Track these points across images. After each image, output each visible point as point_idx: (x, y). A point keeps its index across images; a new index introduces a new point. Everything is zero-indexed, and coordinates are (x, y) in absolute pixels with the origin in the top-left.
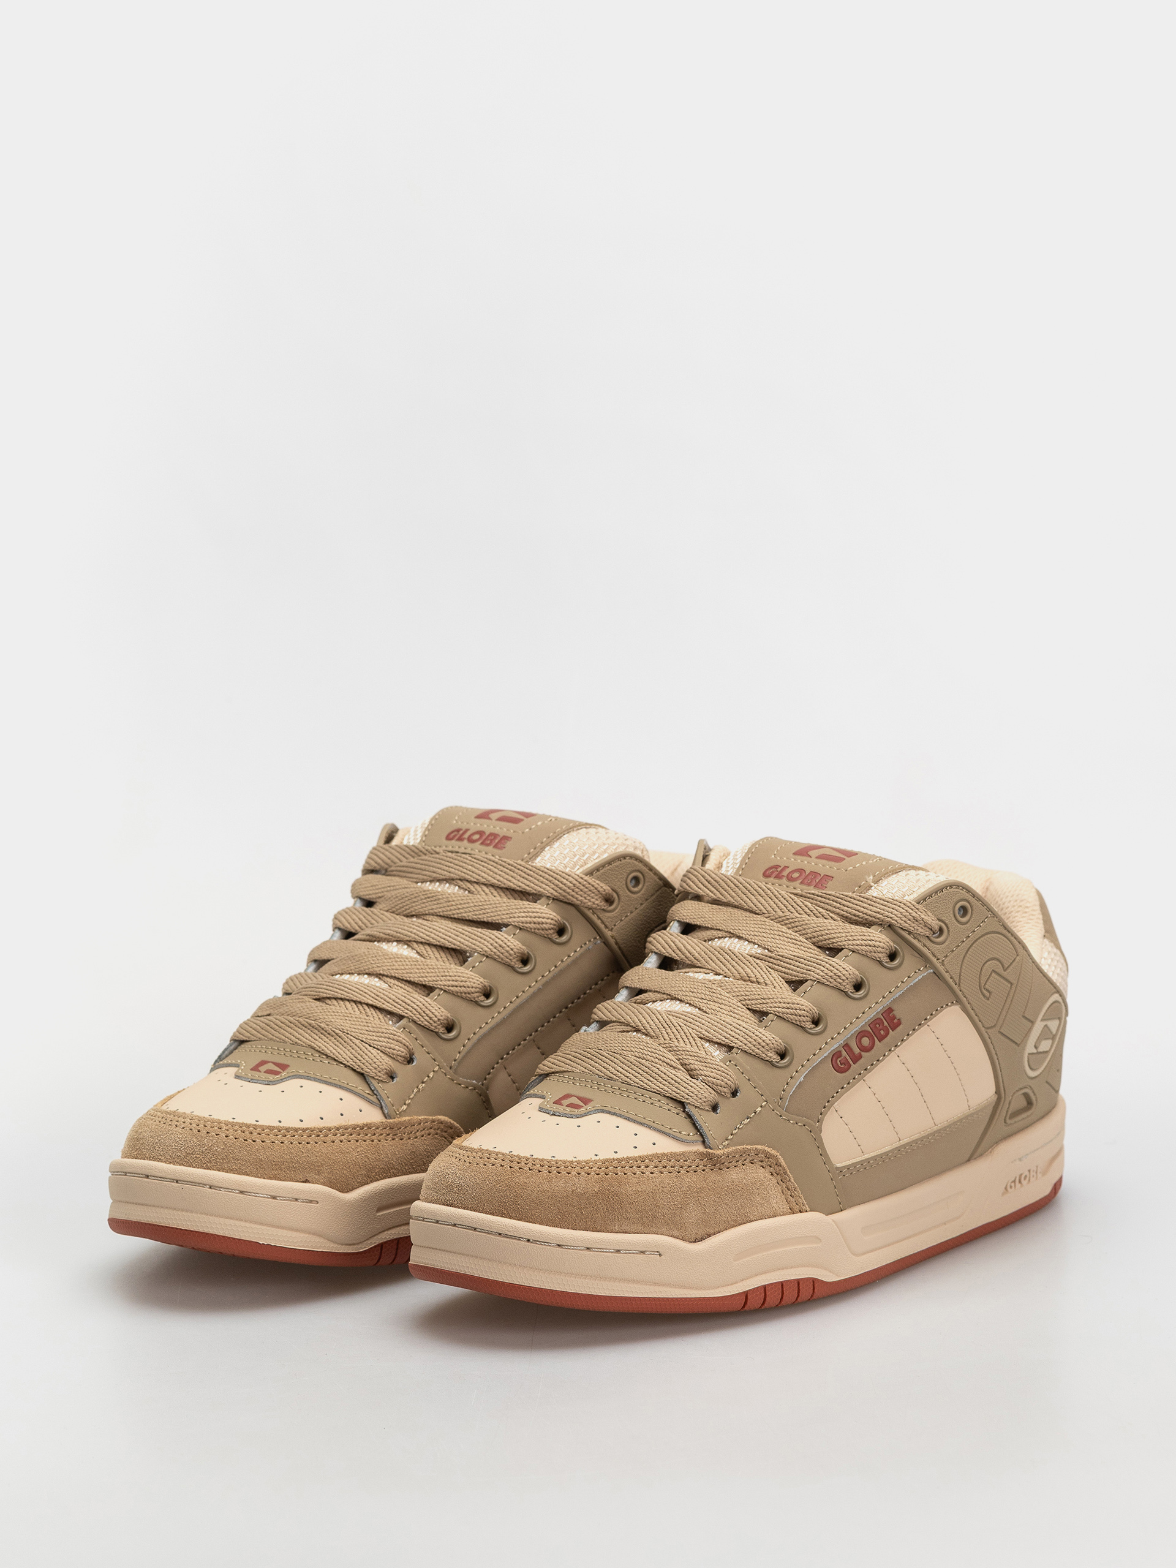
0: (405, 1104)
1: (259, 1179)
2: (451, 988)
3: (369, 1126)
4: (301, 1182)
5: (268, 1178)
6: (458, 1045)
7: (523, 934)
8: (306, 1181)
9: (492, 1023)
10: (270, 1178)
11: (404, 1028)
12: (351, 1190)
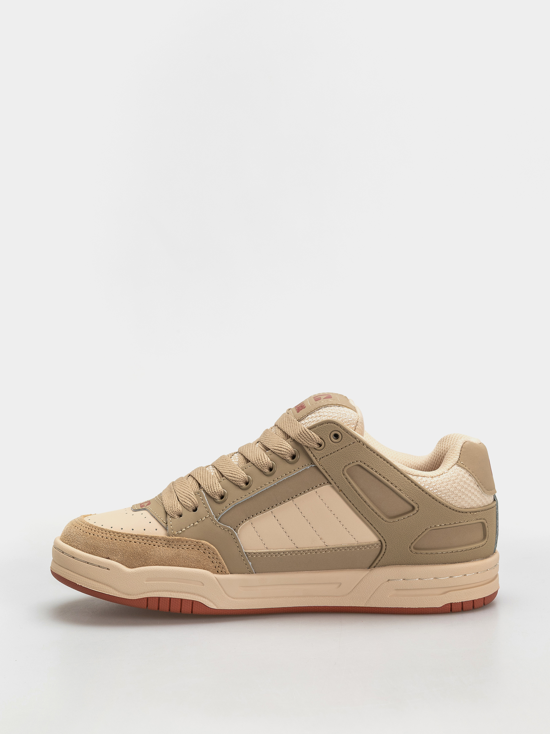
0: (181, 531)
1: (84, 553)
2: (229, 477)
3: (155, 538)
4: (105, 558)
5: (88, 553)
6: (223, 506)
7: (273, 455)
8: (108, 558)
9: (245, 498)
10: (90, 553)
11: (198, 493)
12: (134, 568)
